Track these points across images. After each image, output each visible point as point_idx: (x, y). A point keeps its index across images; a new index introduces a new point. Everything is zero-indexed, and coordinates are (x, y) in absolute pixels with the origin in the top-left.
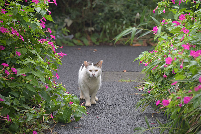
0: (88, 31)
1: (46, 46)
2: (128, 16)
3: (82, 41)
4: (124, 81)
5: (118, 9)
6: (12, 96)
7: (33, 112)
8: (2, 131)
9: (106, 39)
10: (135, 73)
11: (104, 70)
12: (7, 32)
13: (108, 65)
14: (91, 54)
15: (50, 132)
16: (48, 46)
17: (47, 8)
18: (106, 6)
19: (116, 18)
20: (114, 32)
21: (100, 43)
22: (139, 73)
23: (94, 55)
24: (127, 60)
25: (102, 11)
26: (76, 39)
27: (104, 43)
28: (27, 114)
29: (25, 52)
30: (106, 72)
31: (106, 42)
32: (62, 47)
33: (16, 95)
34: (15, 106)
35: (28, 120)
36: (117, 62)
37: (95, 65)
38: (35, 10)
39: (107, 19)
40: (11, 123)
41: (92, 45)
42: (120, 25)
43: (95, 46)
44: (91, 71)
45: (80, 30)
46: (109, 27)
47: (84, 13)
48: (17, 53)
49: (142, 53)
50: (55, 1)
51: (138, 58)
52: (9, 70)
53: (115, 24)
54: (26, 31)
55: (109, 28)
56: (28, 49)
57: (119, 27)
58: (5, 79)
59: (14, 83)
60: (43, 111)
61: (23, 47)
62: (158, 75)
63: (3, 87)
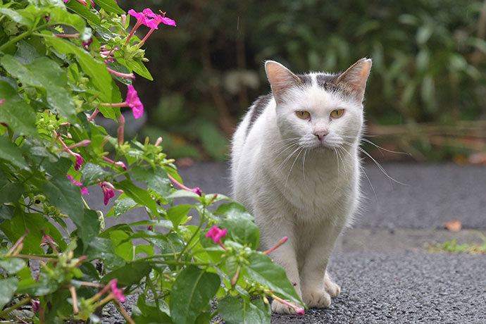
7: (15, 265)
37: (326, 84)
60: (68, 262)
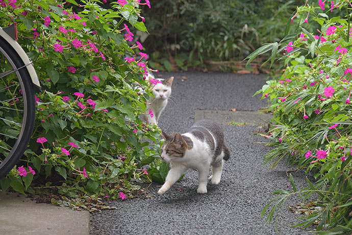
0: (170, 50)
1: (135, 69)
2: (231, 29)
3: (163, 65)
4: (236, 124)
5: (218, 18)
6: (89, 141)
7: (119, 164)
8: (75, 191)
9: (198, 63)
10: (249, 113)
11: (203, 108)
12: (82, 46)
13: (207, 101)
14: (178, 83)
15: (142, 195)
16: (138, 69)
17: (138, 12)
18: (199, 14)
19: (213, 31)
20: (210, 53)
21: (188, 68)
22: (254, 113)
23: (184, 85)
24: (233, 94)
25: (194, 20)
26: (154, 61)
27: (194, 68)
28: (111, 168)
29: (105, 77)
30: (206, 111)
31: (198, 66)
32: (156, 71)
33: (94, 139)
34: (93, 155)
35: (112, 176)
36: (220, 97)
38: (120, 15)
39: (200, 33)
40: (88, 180)
41: (177, 70)
42: (218, 42)
43: (182, 71)
44: (157, 90)
45: (158, 49)
46: (202, 43)
47: (166, 23)
48: (94, 78)
49: (267, 82)
50: (148, 2)
51: (260, 90)
52: (83, 102)
53: (211, 41)
54: (104, 46)
55: (202, 46)
56: (110, 73)
57: (218, 44)
58: (79, 115)
59: (91, 122)
60: (133, 164)
61: (102, 70)
62: (292, 116)
63: (75, 127)
